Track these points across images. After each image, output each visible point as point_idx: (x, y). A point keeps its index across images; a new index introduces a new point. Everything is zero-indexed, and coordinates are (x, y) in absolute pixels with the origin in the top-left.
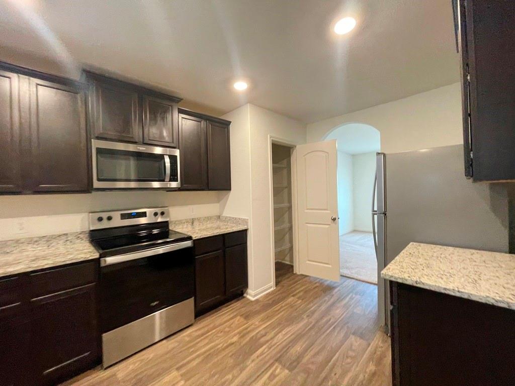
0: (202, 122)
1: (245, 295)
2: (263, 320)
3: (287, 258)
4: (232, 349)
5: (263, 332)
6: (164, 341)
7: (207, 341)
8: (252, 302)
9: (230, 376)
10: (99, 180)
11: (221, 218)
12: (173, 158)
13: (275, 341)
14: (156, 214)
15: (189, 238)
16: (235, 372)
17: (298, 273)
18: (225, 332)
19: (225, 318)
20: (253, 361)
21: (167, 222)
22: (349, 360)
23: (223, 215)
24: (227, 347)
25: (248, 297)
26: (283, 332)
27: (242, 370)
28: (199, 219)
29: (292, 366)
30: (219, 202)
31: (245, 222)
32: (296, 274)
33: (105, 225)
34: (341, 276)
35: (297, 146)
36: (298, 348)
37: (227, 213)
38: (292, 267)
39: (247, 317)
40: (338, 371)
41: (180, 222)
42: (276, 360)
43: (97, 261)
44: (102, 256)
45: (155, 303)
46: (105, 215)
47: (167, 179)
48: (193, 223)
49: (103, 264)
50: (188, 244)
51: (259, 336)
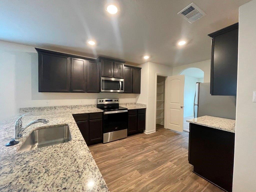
0: (131, 69)
1: (144, 132)
2: (150, 140)
3: (162, 122)
4: (140, 145)
5: (150, 143)
6: (118, 141)
7: (132, 142)
8: (146, 134)
9: (139, 150)
10: (102, 89)
11: (136, 104)
12: (122, 82)
13: (154, 145)
14: (115, 101)
15: (127, 109)
16: (141, 150)
17: (166, 128)
18: (137, 141)
19: (137, 138)
20: (147, 148)
21: (118, 104)
22: (179, 153)
23: (137, 103)
24: (138, 145)
25: (145, 133)
26: (158, 144)
27: (143, 150)
28: (128, 104)
29: (159, 151)
30: (135, 98)
31: (145, 105)
32: (165, 129)
33: (101, 103)
34: (184, 131)
35: (168, 77)
36: (162, 148)
37: (138, 102)
38: (164, 126)
39: (145, 138)
40: (175, 154)
41: (122, 104)
42: (154, 150)
43: (103, 112)
44: (104, 111)
45: (116, 128)
46: (101, 100)
47: (120, 89)
48: (126, 105)
49: (104, 114)
50: (127, 111)
51: (149, 143)
